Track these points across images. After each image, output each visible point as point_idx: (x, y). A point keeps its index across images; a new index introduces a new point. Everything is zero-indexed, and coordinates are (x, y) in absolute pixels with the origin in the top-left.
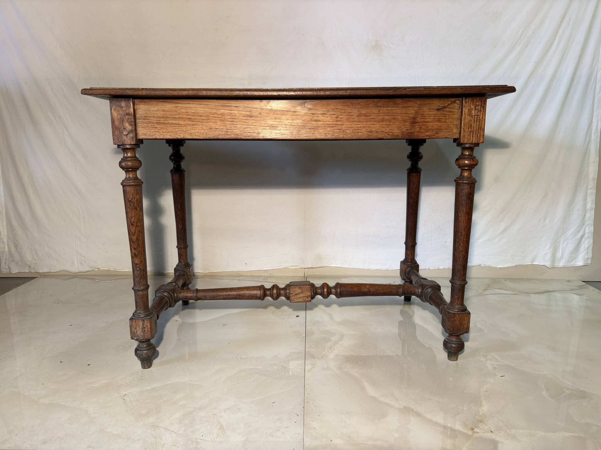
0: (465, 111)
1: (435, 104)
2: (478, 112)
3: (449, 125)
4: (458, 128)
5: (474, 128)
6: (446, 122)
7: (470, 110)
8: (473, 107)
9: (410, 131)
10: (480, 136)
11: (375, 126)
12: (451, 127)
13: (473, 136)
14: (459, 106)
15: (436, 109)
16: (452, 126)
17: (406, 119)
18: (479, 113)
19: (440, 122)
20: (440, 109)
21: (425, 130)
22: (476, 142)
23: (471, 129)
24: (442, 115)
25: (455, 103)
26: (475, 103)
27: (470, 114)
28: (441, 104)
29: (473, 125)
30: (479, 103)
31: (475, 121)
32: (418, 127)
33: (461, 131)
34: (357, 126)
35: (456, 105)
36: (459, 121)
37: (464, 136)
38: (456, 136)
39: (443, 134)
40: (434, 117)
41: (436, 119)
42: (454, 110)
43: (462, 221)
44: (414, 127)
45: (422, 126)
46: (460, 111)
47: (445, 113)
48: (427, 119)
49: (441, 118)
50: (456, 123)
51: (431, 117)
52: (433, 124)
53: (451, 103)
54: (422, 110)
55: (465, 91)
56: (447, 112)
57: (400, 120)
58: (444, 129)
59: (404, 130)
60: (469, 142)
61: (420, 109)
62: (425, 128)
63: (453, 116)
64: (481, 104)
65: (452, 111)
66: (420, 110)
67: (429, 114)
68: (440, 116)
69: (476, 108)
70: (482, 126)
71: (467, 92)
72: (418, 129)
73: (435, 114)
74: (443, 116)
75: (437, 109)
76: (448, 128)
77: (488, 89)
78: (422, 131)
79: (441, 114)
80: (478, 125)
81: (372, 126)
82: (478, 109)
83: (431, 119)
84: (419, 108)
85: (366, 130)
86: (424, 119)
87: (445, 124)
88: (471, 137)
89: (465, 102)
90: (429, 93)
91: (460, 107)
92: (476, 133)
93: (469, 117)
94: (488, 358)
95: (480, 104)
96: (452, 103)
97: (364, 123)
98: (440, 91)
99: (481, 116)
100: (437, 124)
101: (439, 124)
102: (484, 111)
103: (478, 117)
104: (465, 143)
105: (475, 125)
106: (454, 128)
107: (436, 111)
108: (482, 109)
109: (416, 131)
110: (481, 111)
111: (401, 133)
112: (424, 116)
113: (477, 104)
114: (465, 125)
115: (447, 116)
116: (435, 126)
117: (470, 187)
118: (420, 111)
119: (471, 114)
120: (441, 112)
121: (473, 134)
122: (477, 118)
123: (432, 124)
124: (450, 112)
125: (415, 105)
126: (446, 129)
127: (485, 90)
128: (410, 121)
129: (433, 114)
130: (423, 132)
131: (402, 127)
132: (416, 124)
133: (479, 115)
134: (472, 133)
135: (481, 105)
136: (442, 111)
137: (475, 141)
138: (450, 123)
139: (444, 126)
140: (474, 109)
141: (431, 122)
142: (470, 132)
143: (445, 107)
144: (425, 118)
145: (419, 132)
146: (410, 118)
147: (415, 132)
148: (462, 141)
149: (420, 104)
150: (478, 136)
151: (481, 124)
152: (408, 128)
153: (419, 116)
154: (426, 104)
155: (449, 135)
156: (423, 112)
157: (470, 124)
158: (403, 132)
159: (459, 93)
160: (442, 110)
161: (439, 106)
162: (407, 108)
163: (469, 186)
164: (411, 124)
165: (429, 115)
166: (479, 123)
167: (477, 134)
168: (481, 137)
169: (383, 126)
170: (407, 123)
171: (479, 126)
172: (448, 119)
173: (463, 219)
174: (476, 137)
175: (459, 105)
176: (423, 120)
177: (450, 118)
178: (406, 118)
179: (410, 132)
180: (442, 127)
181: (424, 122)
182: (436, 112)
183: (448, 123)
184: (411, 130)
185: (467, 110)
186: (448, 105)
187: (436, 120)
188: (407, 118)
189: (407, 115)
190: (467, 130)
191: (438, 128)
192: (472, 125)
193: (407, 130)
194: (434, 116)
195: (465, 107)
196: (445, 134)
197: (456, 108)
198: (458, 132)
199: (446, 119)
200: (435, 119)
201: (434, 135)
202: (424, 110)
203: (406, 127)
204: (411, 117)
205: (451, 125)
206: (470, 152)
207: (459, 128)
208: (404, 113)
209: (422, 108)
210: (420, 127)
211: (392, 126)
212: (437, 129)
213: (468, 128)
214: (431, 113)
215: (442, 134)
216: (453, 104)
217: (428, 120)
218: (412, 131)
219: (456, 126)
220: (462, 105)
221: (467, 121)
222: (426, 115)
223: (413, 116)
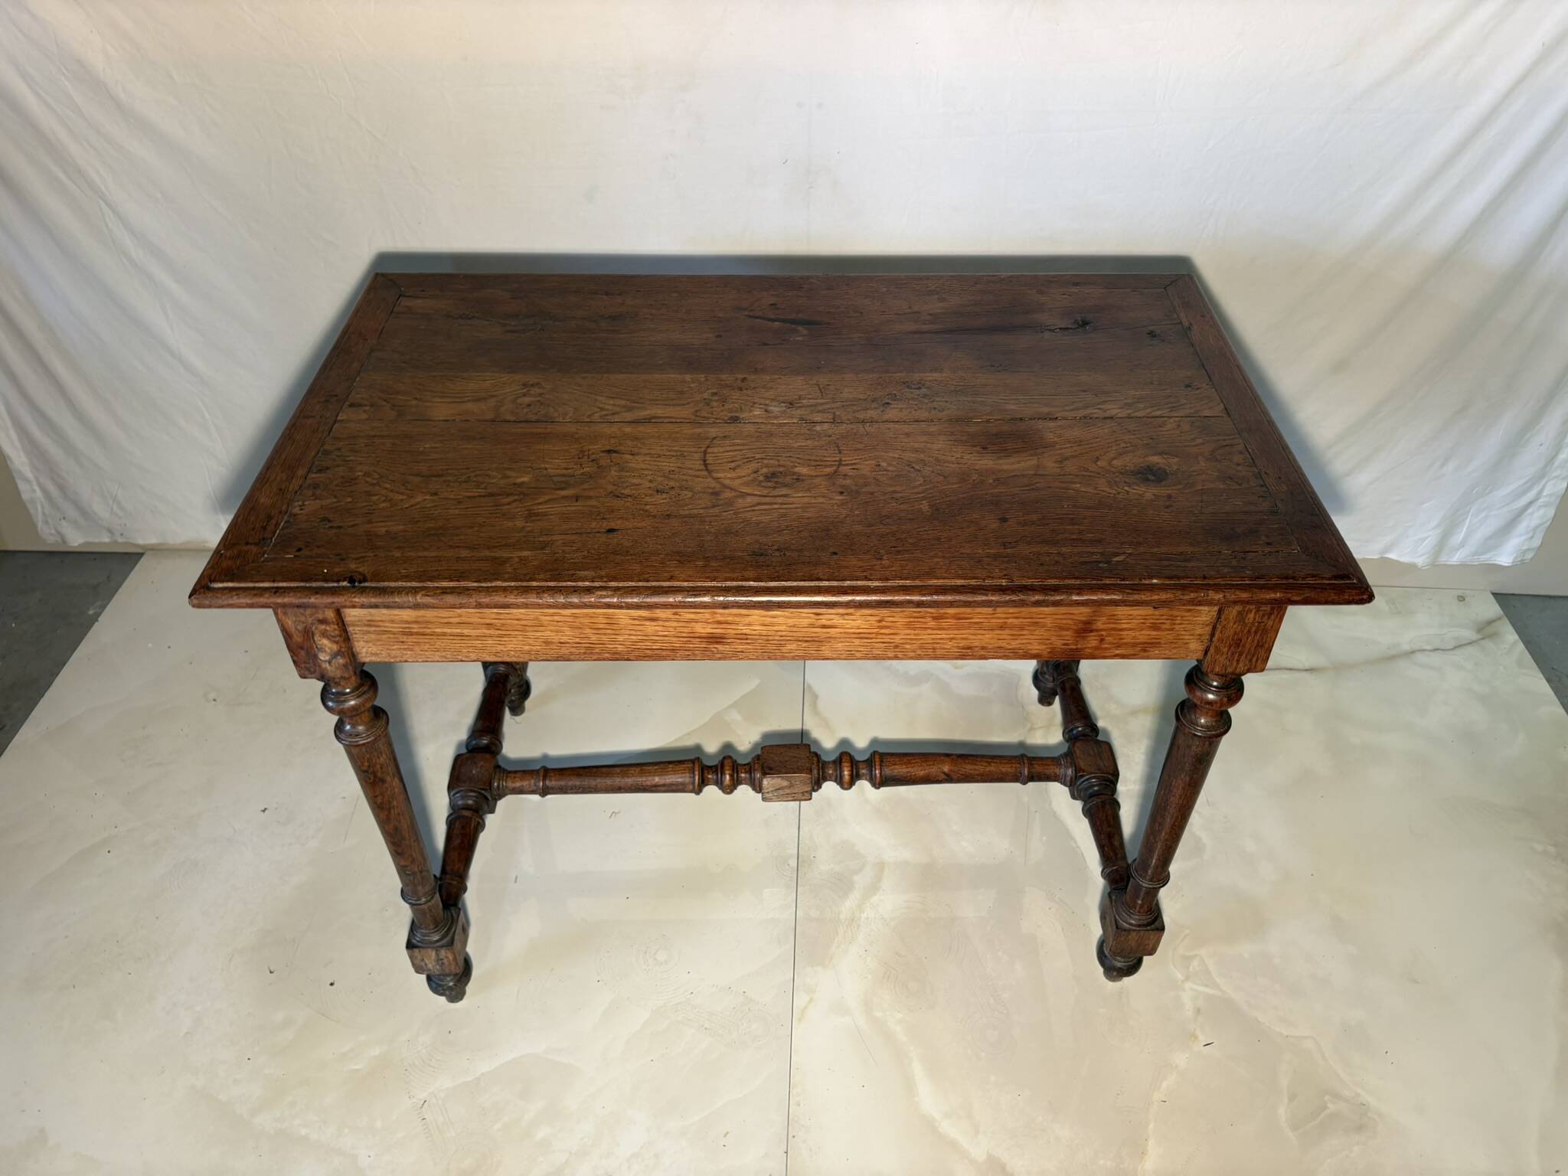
0: (1227, 614)
2: (1264, 616)
3: (1179, 635)
4: (1202, 642)
5: (1244, 645)
6: (1172, 630)
7: (1242, 613)
8: (1252, 607)
9: (1074, 647)
10: (1257, 660)
11: (980, 637)
12: (1183, 639)
13: (1239, 660)
16: (1188, 637)
17: (1066, 624)
18: (1266, 617)
19: (1158, 629)
21: (1113, 644)
23: (1238, 648)
24: (1164, 617)
27: (1241, 620)
29: (1244, 640)
31: (1253, 632)
32: (1096, 638)
33: (1208, 647)
34: (933, 637)
36: (1209, 629)
37: (1214, 662)
39: (1163, 651)
40: (1142, 621)
41: (1148, 624)
44: (1084, 640)
45: (1106, 637)
47: (1176, 613)
48: (1123, 623)
49: (1162, 623)
50: (1199, 631)
51: (1134, 621)
52: (1138, 633)
56: (1181, 610)
57: (1050, 625)
58: (1165, 644)
59: (1058, 643)
60: (1226, 670)
62: (1115, 642)
63: (1195, 620)
65: (1194, 610)
67: (1130, 614)
68: (1158, 619)
69: (1259, 608)
70: (1267, 642)
72: (1094, 643)
73: (1146, 615)
74: (1167, 619)
76: (1175, 641)
78: (1106, 646)
79: (1162, 615)
80: (1257, 641)
81: (971, 637)
82: (1266, 610)
83: (1134, 625)
85: (956, 645)
86: (1115, 623)
87: (1168, 634)
88: (1235, 662)
92: (1248, 654)
93: (1236, 625)
94: (1191, 969)
97: (950, 632)
99: (1270, 623)
100: (1148, 633)
101: (1154, 633)
103: (1263, 624)
105: (1249, 640)
106: (1192, 640)
107: (1150, 608)
109: (1090, 646)
111: (1049, 650)
112: (1116, 618)
114: (1223, 640)
115: (1179, 618)
116: (1141, 637)
119: (1245, 620)
120: (1163, 611)
121: (1240, 655)
122: (1259, 626)
123: (1133, 634)
124: (1189, 610)
126: (1172, 642)
128: (1075, 627)
129: (1141, 615)
130: (1106, 649)
131: (1053, 638)
132: (1092, 634)
133: (1264, 621)
134: (1237, 655)
136: (1166, 609)
137: (1242, 669)
138: (1183, 633)
139: (1165, 637)
140: (1254, 611)
141: (1132, 629)
142: (1234, 652)
144: (1118, 622)
145: (1096, 648)
146: (1077, 622)
147: (1085, 648)
150: (1250, 661)
151: (1264, 638)
152: (1067, 640)
153: (1104, 618)
155: (1175, 654)
156: (1114, 611)
157: (1237, 639)
164: (1077, 633)
165: (1130, 617)
166: (1261, 635)
167: (1250, 657)
168: (1261, 660)
169: (1001, 637)
170: (1067, 631)
171: (1258, 644)
172: (1180, 624)
174: (1248, 661)
176: (1113, 626)
177: (1185, 621)
178: (1065, 622)
179: (1072, 649)
180: (1160, 639)
181: (1115, 629)
182: (1149, 611)
183: (1179, 632)
184: (1077, 645)
185: (1235, 612)
187: (1147, 626)
188: (1070, 622)
189: (1069, 618)
190: (1226, 649)
191: (1148, 641)
192: (1240, 640)
193: (1065, 644)
194: (1144, 619)
196: (1167, 651)
198: (1202, 647)
199: (1175, 624)
200: (1144, 623)
201: (1136, 655)
203: (1063, 639)
204: (1079, 621)
205: (1185, 635)
207: (1206, 640)
208: (1062, 612)
210: (1102, 640)
211: (1025, 637)
212: (1145, 643)
213: (1231, 646)
214: (1136, 612)
215: (1157, 652)
217: (1125, 626)
218: (1079, 646)
219: (1199, 636)
221: (1230, 632)
222: (1123, 617)
223: (1084, 619)
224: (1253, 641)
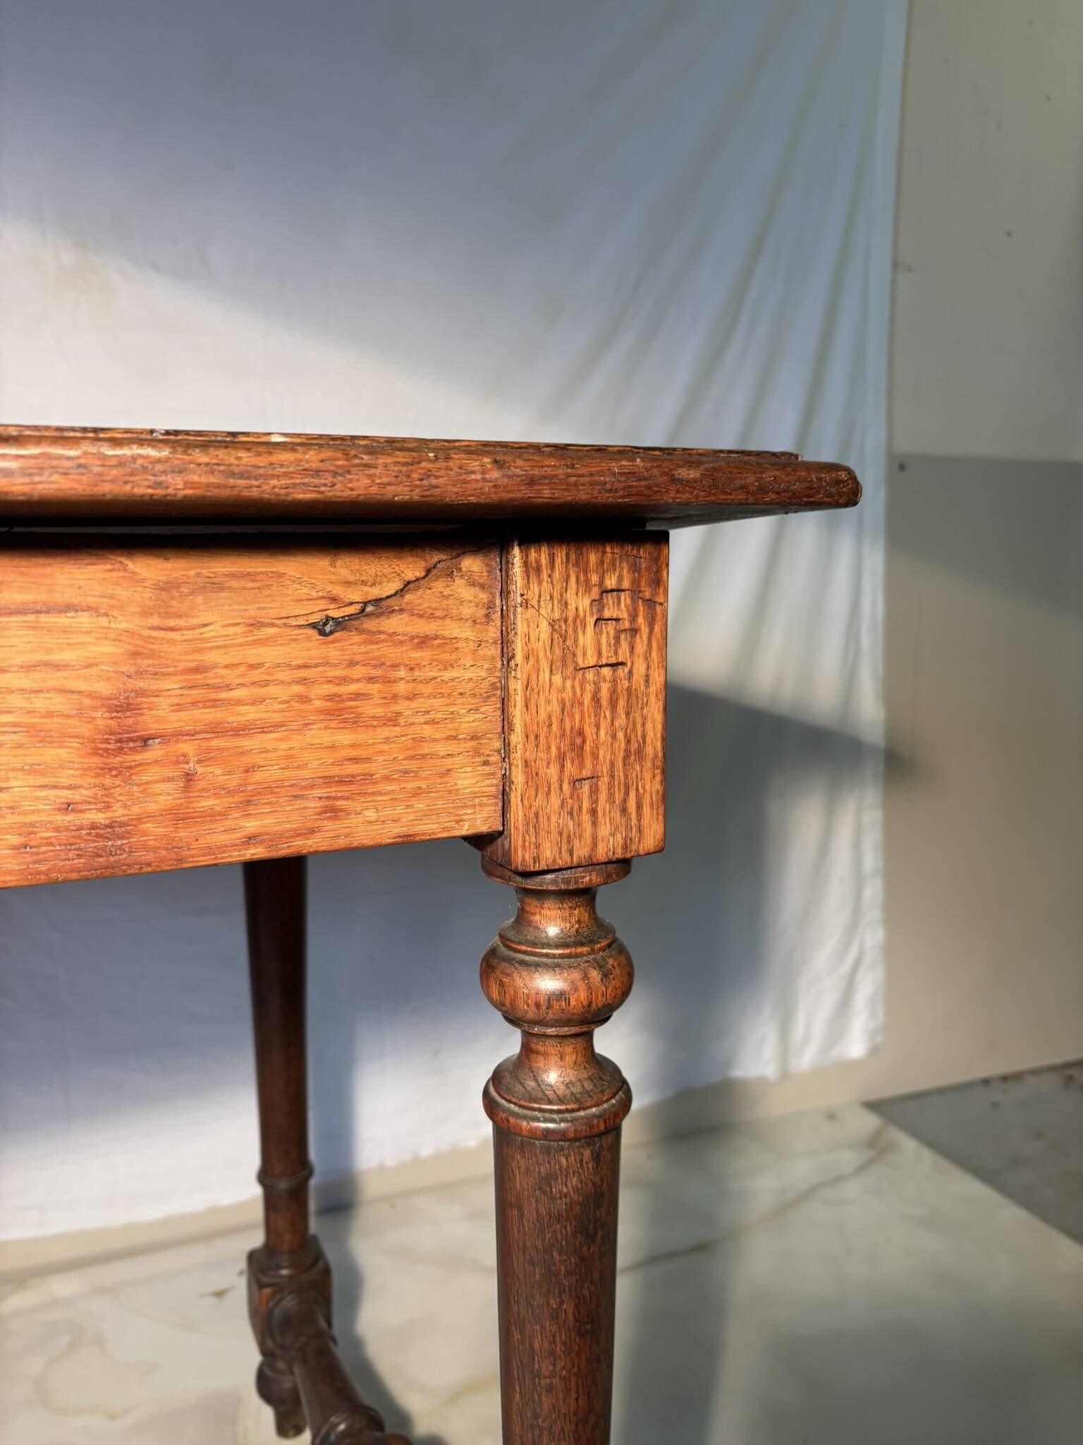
0: (528, 636)
1: (297, 581)
2: (617, 639)
3: (419, 740)
4: (486, 763)
5: (595, 756)
6: (393, 720)
7: (563, 630)
8: (584, 603)
9: (100, 818)
10: (639, 806)
12: (433, 756)
13: (593, 812)
14: (483, 596)
15: (313, 626)
16: (442, 748)
17: (50, 714)
18: (624, 645)
19: (355, 722)
20: (340, 624)
21: (231, 793)
22: (619, 854)
23: (582, 765)
24: (359, 671)
25: (451, 575)
26: (595, 578)
27: (566, 659)
28: (348, 583)
29: (589, 732)
30: (620, 579)
31: (604, 702)
32: (167, 772)
33: (506, 780)
35: (460, 588)
36: (491, 709)
37: (534, 822)
38: (481, 821)
39: (388, 812)
40: (297, 689)
41: (318, 703)
42: (452, 629)
43: (556, 1381)
44: (127, 781)
45: (200, 761)
46: (493, 632)
47: (390, 652)
48: (239, 702)
49: (357, 696)
50: (469, 722)
51: (273, 690)
52: (296, 741)
53: (423, 574)
54: (189, 635)
55: (532, 482)
56: (401, 643)
58: (386, 778)
60: (571, 855)
61: (172, 623)
62: (234, 781)
63: (447, 675)
64: (636, 584)
65: (436, 637)
66: (171, 635)
67: (253, 661)
68: (345, 680)
69: (601, 610)
70: (648, 741)
71: (547, 493)
72: (166, 795)
73: (306, 666)
74: (371, 680)
75: (314, 619)
76: (412, 765)
77: (693, 474)
78: (207, 803)
79: (352, 664)
80: (620, 735)
82: (617, 620)
83: (276, 706)
84: (155, 621)
86: (215, 703)
87: (387, 740)
88: (586, 818)
89: (526, 564)
90: (224, 493)
91: (490, 606)
92: (610, 787)
93: (557, 679)
95: (626, 584)
96: (428, 571)
98: (318, 472)
99: (640, 668)
100: (327, 738)
101: (345, 738)
102: (657, 628)
103: (622, 672)
104: (543, 866)
105: (602, 733)
106: (457, 759)
107: (309, 638)
108: (641, 620)
109: (152, 807)
110: (634, 631)
111: (14, 840)
112: (211, 678)
113: (611, 582)
114: (537, 737)
115: (402, 673)
116: (307, 756)
117: (596, 1157)
118: (169, 641)
119: (574, 655)
120: (349, 644)
121: (594, 791)
122: (614, 681)
123: (284, 746)
124: (424, 641)
125: (122, 593)
126: (406, 772)
127: (674, 480)
128: (85, 730)
129: (289, 666)
130: (213, 816)
131: (19, 785)
132: (148, 756)
133: (622, 664)
134: (586, 788)
135: (635, 591)
136: (356, 639)
137: (609, 844)
138: (428, 731)
139: (381, 752)
140: (591, 621)
141: (277, 726)
142: (576, 782)
143: (378, 606)
144: (224, 695)
145: (180, 816)
146: (87, 702)
147: (140, 820)
148: (522, 856)
149: (165, 587)
150: (624, 810)
151: (639, 721)
152: (70, 787)
153: (170, 684)
154: (216, 586)
155: (425, 815)
156: (199, 650)
157: (572, 728)
158: (29, 829)
159: (483, 500)
160: (360, 631)
161: (334, 600)
162: (43, 618)
163: (587, 1153)
164: (95, 752)
165: (256, 675)
166: (628, 714)
167: (618, 797)
168: (646, 810)
170: (63, 753)
171: (628, 741)
172: (411, 697)
173: (563, 1368)
174: (617, 815)
175: (482, 587)
176: (209, 715)
177: (422, 688)
178: (39, 703)
179: (94, 826)
180: (368, 760)
181: (217, 730)
182: (313, 647)
183: (414, 730)
184: (108, 807)
185: (544, 625)
186: (400, 593)
187: (320, 711)
188: (58, 703)
189: (50, 684)
190: (553, 771)
191: (336, 771)
192: (581, 733)
193: (68, 807)
194: (303, 681)
195: (526, 604)
196: (400, 810)
197: (467, 611)
198: (491, 786)
199: (395, 697)
200: (303, 699)
201: (312, 831)
202: (209, 632)
203: (55, 787)
204: (90, 695)
205: (435, 740)
206: (576, 912)
207: (495, 758)
208: (20, 660)
209: (179, 616)
210: (189, 778)
212: (328, 780)
213: (561, 758)
214: (269, 655)
215: (371, 815)
216: (439, 586)
217: (250, 713)
218: (118, 812)
219: (472, 743)
220: (505, 593)
221: (548, 707)
222: (232, 677)
223: (104, 688)
224: (614, 736)
